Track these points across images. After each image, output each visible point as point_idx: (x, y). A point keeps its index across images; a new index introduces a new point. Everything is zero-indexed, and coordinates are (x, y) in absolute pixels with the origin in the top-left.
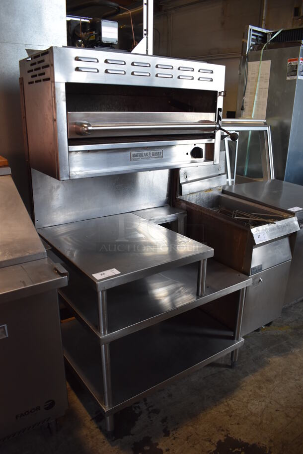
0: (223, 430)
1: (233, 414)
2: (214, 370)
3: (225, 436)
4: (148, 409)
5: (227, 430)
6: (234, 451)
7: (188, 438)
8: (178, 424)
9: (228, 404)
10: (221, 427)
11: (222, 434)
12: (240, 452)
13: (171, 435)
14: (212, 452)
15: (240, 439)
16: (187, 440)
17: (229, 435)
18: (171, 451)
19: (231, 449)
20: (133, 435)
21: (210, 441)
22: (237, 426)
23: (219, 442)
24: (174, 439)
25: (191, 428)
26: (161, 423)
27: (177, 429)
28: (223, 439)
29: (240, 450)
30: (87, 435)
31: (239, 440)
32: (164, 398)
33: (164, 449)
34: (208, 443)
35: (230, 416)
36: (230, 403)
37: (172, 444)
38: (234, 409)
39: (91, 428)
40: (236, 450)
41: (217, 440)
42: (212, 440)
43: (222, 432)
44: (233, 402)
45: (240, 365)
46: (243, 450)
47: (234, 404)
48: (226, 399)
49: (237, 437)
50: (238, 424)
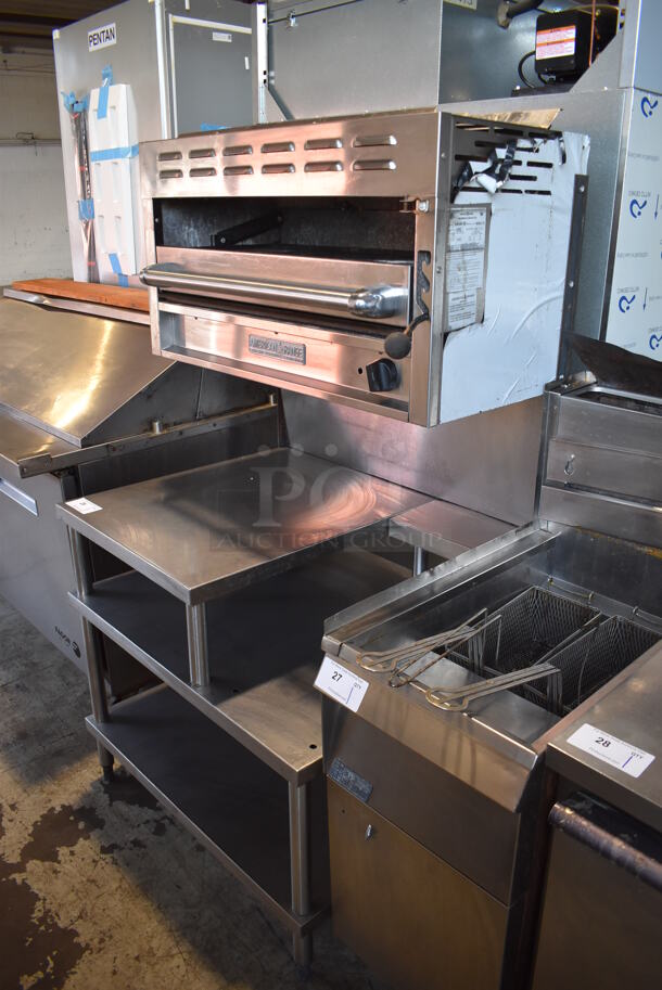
0: (102, 941)
1: (144, 965)
3: (87, 945)
5: (100, 950)
6: (49, 958)
7: (93, 881)
8: (128, 865)
9: (172, 956)
10: (111, 937)
11: (91, 940)
12: (44, 972)
13: (103, 856)
14: (56, 919)
15: (75, 973)
16: (88, 880)
17: (87, 953)
18: (71, 858)
19: (54, 953)
20: (111, 805)
21: (80, 917)
22: (111, 970)
23: (75, 933)
24: (94, 861)
25: (115, 885)
26: (132, 839)
27: (116, 864)
28: (81, 940)
29: (48, 970)
31: (73, 970)
33: (76, 848)
34: (76, 914)
35: (137, 958)
36: (178, 961)
37: (83, 859)
38: (157, 967)
40: (51, 964)
41: (79, 930)
42: (80, 921)
43: (96, 941)
44: (178, 967)
46: (47, 976)
47: (172, 969)
48: (190, 953)
49: (81, 967)
50: (114, 973)
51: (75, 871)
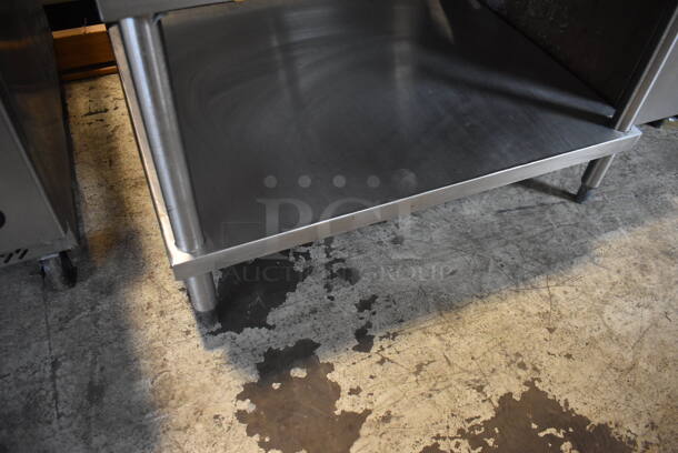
0: (522, 366)
1: (560, 325)
2: (529, 197)
3: (526, 384)
4: (328, 266)
5: (535, 369)
6: (542, 434)
7: (420, 367)
8: (402, 321)
9: (551, 296)
10: (518, 355)
11: (519, 378)
12: (561, 441)
13: (374, 349)
14: (479, 422)
15: (566, 400)
16: (416, 373)
17: (537, 384)
18: (363, 394)
19: (534, 426)
20: (270, 328)
21: (480, 389)
22: (565, 361)
23: (506, 398)
24: (382, 362)
25: (434, 341)
26: (355, 310)
27: (395, 335)
28: (518, 391)
29: (561, 436)
30: (149, 306)
31: (562, 404)
32: (380, 243)
33: (345, 386)
34: (473, 395)
35: (551, 330)
36: (558, 292)
37: (372, 377)
38: (563, 312)
39: (168, 287)
40: (549, 431)
41: (502, 391)
42: (486, 389)
43: (521, 372)
44: (565, 293)
45: (600, 199)
46: (568, 436)
47: (567, 299)
48: (549, 279)
49: (557, 393)
50: (569, 356)
51: (391, 391)
